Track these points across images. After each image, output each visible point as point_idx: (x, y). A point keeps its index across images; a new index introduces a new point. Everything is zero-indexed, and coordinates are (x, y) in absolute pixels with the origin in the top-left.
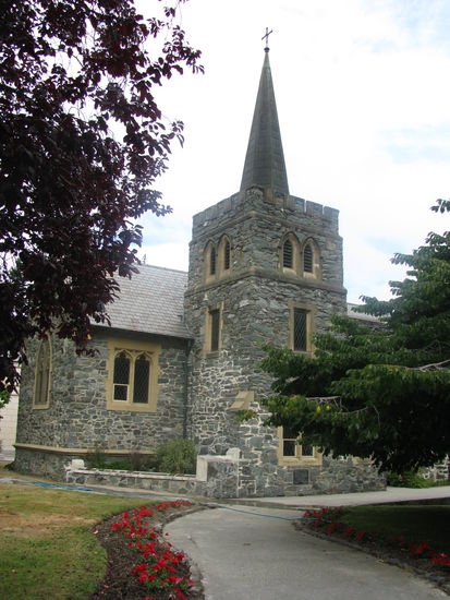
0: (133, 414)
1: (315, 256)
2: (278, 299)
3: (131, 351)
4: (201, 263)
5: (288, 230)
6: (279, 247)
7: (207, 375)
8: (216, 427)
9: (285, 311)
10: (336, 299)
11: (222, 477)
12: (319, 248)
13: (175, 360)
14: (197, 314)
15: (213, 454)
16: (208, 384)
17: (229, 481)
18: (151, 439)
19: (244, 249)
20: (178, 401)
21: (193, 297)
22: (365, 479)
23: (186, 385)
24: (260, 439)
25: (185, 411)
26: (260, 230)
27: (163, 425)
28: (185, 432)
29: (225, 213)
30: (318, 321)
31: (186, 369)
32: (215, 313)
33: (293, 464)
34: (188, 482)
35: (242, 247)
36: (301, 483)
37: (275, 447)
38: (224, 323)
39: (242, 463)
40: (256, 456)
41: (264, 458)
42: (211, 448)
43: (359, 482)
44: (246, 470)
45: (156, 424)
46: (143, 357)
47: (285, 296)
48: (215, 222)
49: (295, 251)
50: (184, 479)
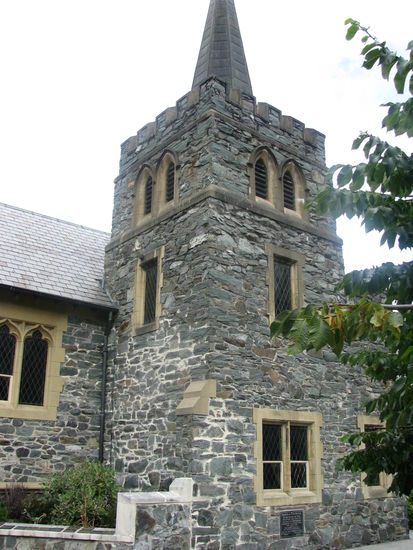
0: (18, 422)
1: (298, 188)
2: (249, 238)
3: (19, 322)
4: (130, 201)
5: (262, 144)
6: (250, 165)
7: (137, 361)
8: (151, 443)
9: (261, 257)
10: (329, 250)
11: (162, 532)
12: (303, 178)
13: (88, 341)
14: (122, 272)
15: (145, 488)
16: (139, 375)
17: (176, 539)
18: (47, 463)
19: (197, 163)
20: (92, 403)
21: (118, 250)
22: (381, 521)
23: (105, 378)
24: (227, 462)
25: (103, 419)
26: (221, 135)
27: (66, 441)
28: (101, 452)
29: (167, 126)
30: (307, 278)
31: (105, 355)
32: (150, 265)
33: (279, 503)
34: (100, 543)
35: (194, 163)
36: (291, 535)
37: (250, 475)
38: (166, 277)
39: (197, 505)
40: (221, 492)
41: (235, 494)
42: (143, 478)
43: (374, 527)
44: (205, 517)
45: (55, 440)
46: (37, 333)
47: (260, 235)
48: (153, 142)
49: (272, 175)
50: (94, 537)
